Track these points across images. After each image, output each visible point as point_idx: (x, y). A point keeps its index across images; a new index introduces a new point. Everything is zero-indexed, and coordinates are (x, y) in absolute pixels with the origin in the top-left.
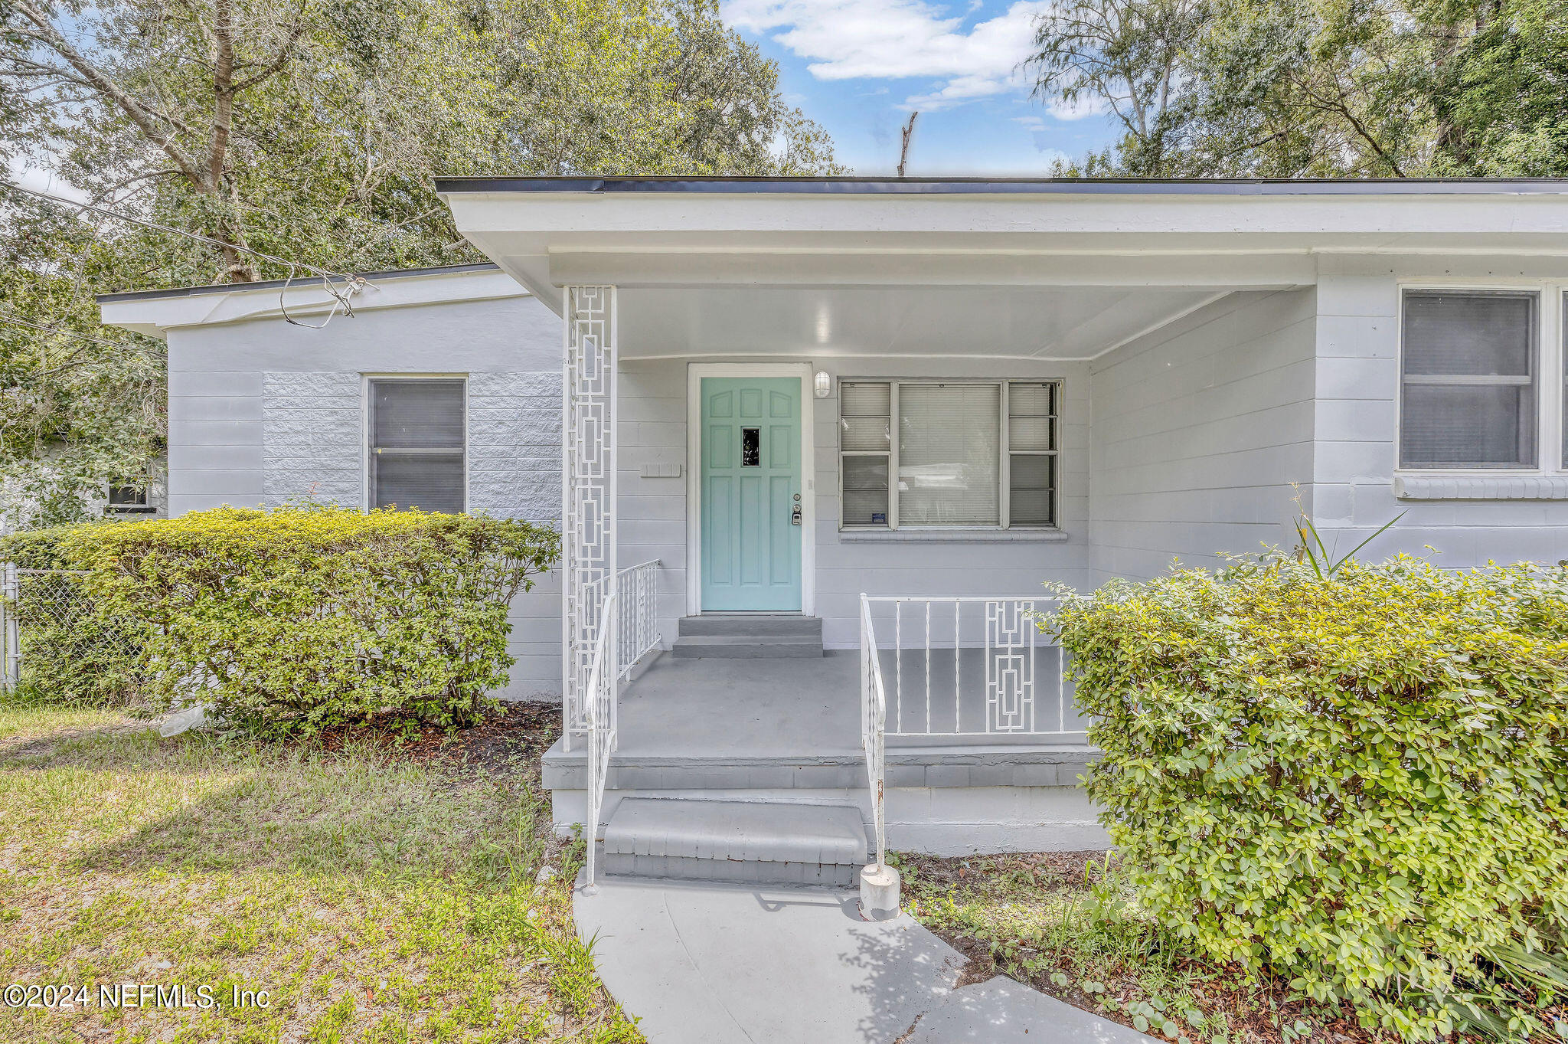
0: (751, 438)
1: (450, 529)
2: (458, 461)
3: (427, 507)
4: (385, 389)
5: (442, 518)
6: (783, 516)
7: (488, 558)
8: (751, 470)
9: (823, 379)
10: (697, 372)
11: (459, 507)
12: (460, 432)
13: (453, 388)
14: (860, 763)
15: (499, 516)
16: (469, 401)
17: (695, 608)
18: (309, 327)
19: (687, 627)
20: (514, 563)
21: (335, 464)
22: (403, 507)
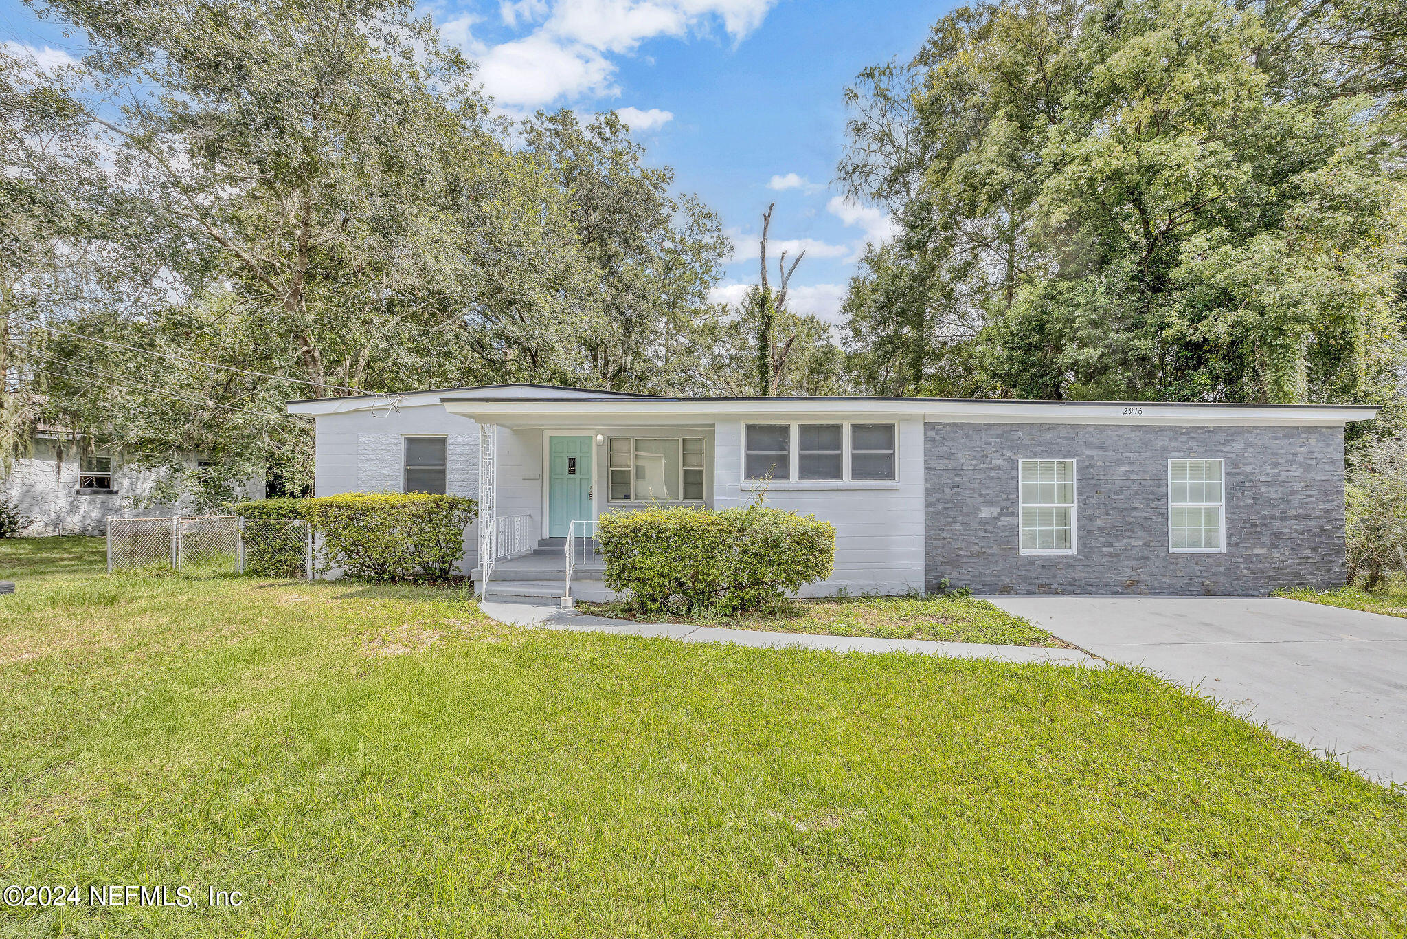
0: (572, 462)
1: (441, 501)
2: (443, 472)
3: (431, 492)
4: (412, 441)
5: (439, 496)
6: (585, 496)
7: (455, 512)
8: (572, 476)
9: (600, 437)
10: (547, 434)
11: (443, 492)
12: (444, 459)
13: (442, 441)
14: (564, 572)
15: (460, 496)
16: (447, 446)
17: (546, 536)
18: (380, 415)
19: (542, 543)
20: (465, 514)
21: (388, 473)
22: (421, 492)
